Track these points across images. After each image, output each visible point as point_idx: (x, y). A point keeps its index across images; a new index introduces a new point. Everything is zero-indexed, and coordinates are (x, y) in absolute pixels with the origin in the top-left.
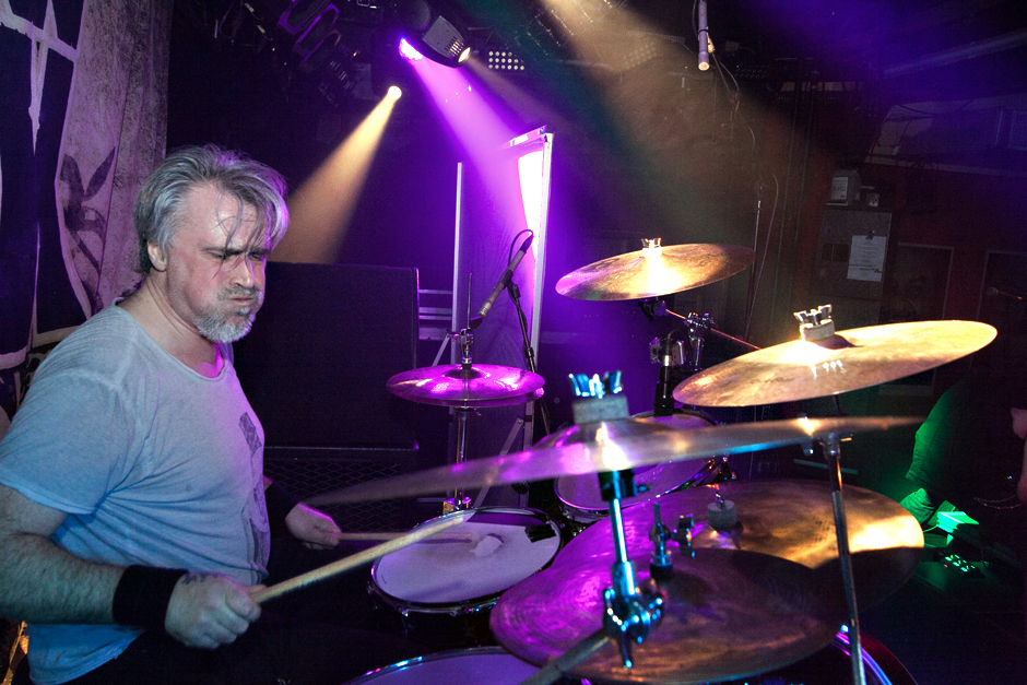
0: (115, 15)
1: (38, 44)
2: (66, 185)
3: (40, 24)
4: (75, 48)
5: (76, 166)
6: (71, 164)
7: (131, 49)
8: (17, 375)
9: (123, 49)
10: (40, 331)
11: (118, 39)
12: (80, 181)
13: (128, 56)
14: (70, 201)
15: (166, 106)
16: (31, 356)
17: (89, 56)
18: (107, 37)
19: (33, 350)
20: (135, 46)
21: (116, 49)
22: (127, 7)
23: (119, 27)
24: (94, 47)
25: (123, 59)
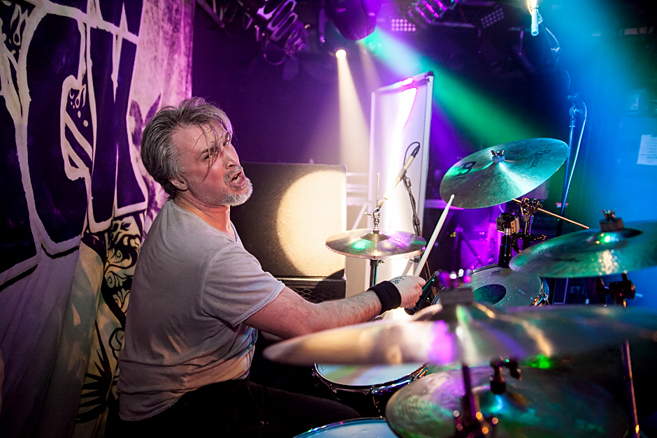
0: (161, 13)
1: (117, 36)
2: (133, 119)
3: (118, 24)
4: (137, 35)
5: (138, 107)
6: (135, 105)
7: (170, 32)
8: (106, 235)
9: (166, 33)
10: (119, 207)
11: (163, 27)
12: (140, 115)
13: (168, 37)
14: (136, 129)
15: (191, 64)
16: (114, 222)
17: (146, 39)
18: (156, 27)
19: (115, 219)
20: (173, 30)
21: (161, 34)
22: (168, 8)
23: (163, 20)
24: (149, 34)
25: (166, 39)
